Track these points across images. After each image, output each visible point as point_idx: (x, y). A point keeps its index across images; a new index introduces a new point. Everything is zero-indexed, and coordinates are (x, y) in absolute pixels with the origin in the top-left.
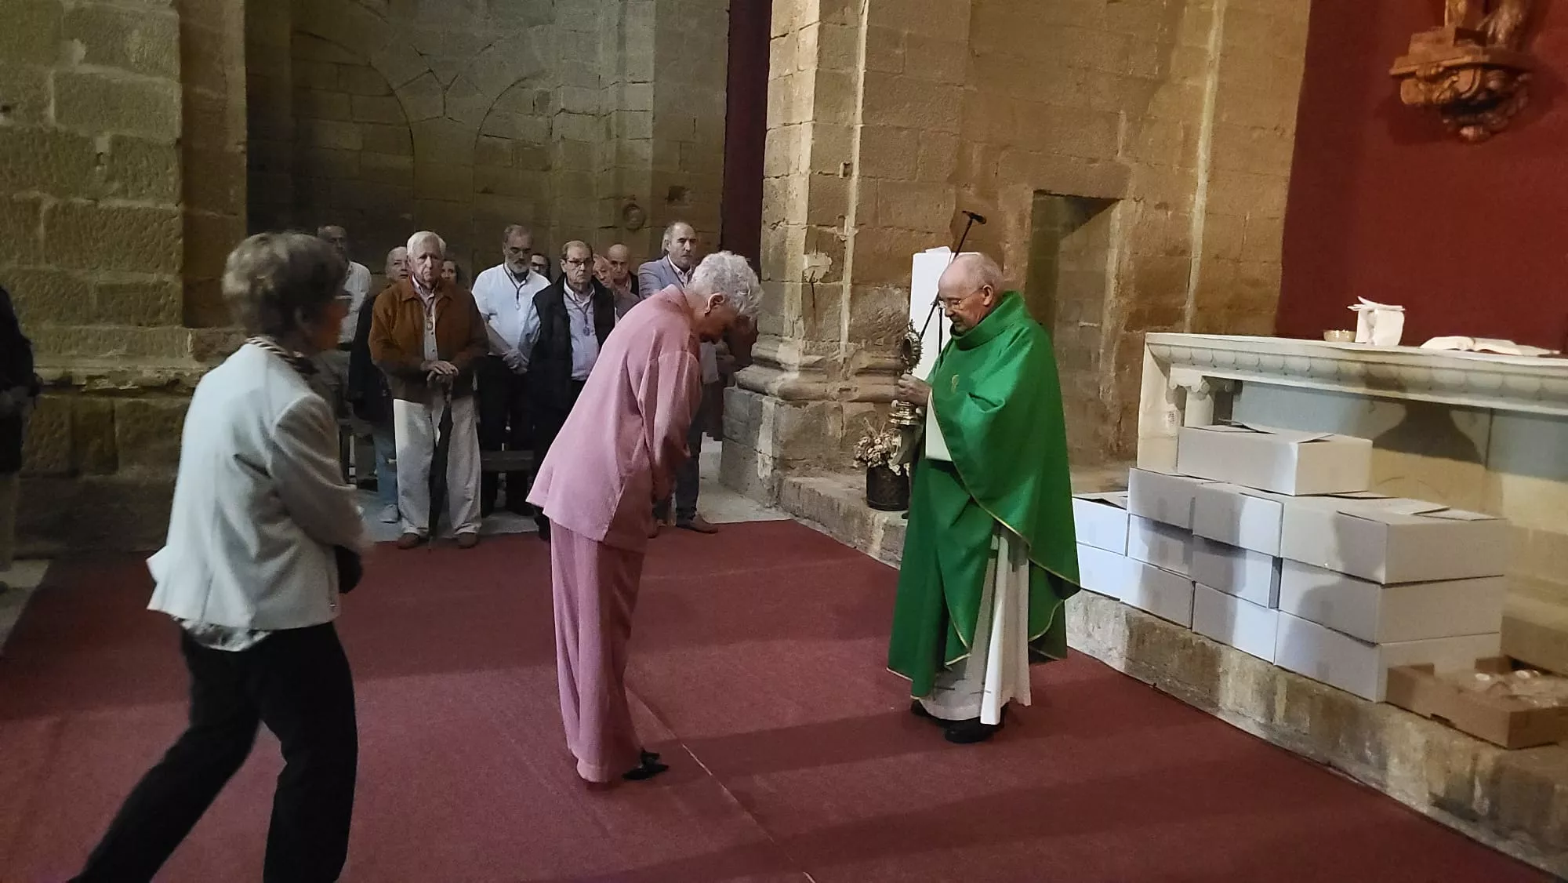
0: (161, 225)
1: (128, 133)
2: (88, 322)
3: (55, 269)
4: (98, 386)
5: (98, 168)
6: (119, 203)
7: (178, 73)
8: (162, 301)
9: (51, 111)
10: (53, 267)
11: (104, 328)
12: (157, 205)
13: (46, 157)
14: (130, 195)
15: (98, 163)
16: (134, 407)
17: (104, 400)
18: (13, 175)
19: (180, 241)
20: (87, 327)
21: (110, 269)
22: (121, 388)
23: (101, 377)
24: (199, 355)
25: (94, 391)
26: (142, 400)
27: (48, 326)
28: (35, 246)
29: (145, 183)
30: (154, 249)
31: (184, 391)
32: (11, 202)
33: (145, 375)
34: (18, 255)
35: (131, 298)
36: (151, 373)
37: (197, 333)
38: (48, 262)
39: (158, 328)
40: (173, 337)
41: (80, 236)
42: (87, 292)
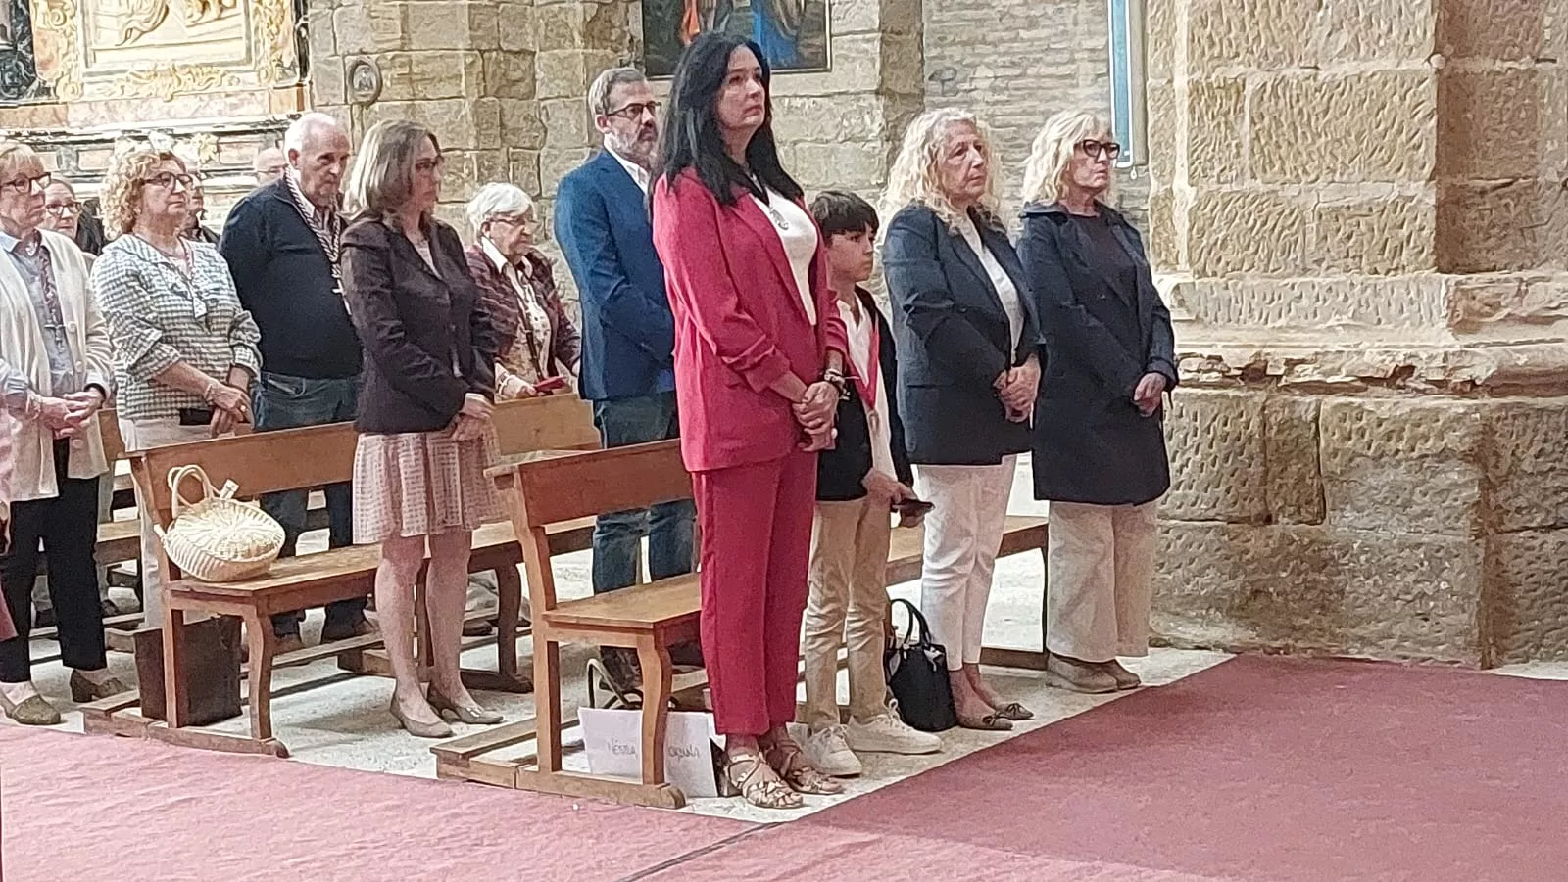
0: (1403, 98)
2: (1305, 271)
3: (1263, 189)
4: (1299, 376)
5: (1321, 13)
6: (1349, 67)
8: (1405, 231)
10: (1260, 184)
11: (1321, 279)
12: (1401, 60)
14: (1363, 52)
15: (1320, 6)
16: (1343, 412)
17: (1311, 399)
18: (1212, 44)
19: (1433, 122)
20: (1304, 278)
21: (1333, 182)
22: (1330, 379)
23: (1302, 362)
24: (1463, 325)
25: (1296, 385)
26: (1357, 401)
27: (1252, 280)
28: (1238, 154)
29: (1384, 28)
30: (1395, 140)
31: (1422, 386)
32: (1210, 86)
33: (1366, 358)
34: (1217, 170)
35: (1363, 228)
36: (1375, 354)
37: (1458, 283)
38: (1254, 177)
39: (1400, 277)
40: (1419, 292)
41: (1295, 130)
42: (1304, 222)
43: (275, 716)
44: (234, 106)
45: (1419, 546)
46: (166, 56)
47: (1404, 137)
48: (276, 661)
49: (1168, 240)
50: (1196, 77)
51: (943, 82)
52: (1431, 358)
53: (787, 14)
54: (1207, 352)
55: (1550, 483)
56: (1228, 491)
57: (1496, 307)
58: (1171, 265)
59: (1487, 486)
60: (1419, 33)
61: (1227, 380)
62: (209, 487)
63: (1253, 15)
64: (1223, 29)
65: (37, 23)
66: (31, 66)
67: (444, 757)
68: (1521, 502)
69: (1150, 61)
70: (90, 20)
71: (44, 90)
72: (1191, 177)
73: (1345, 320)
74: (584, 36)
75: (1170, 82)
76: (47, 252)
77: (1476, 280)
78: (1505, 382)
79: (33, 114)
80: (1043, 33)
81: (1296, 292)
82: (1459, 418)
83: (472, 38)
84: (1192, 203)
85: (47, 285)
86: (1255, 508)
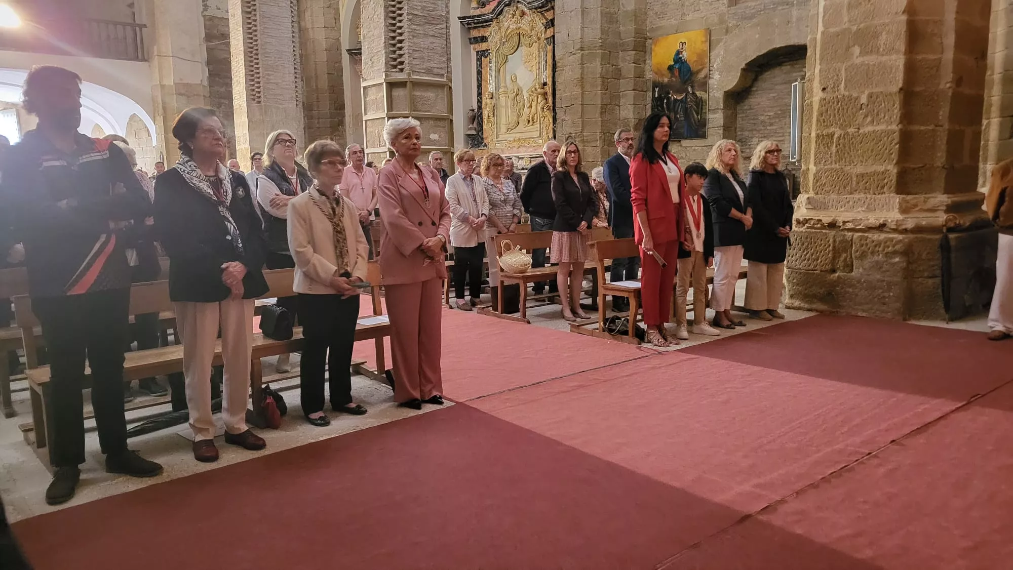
0: (888, 138)
1: (876, 90)
2: (851, 193)
3: (838, 167)
4: (847, 226)
5: (861, 111)
6: (870, 128)
7: (904, 50)
8: (886, 181)
9: (842, 85)
10: (837, 166)
11: (856, 196)
12: (887, 127)
13: (839, 109)
14: (875, 124)
15: (861, 109)
16: (861, 238)
17: (850, 234)
18: (824, 122)
19: (897, 146)
20: (850, 196)
21: (862, 165)
22: (857, 228)
23: (848, 222)
24: (904, 210)
25: (845, 229)
26: (866, 235)
27: (833, 196)
28: (831, 157)
29: (883, 115)
30: (884, 152)
31: (888, 230)
32: (823, 135)
33: (870, 221)
34: (824, 161)
35: (871, 179)
36: (873, 219)
37: (903, 198)
38: (836, 164)
39: (883, 195)
40: (889, 200)
41: (850, 149)
42: (851, 178)
43: (527, 313)
44: (535, 150)
45: (884, 281)
46: (518, 135)
47: (887, 151)
48: (528, 298)
49: (807, 184)
50: (818, 132)
51: (742, 142)
52: (892, 221)
53: (695, 123)
54: (817, 218)
55: (932, 263)
56: (821, 262)
57: (916, 206)
58: (807, 192)
59: (909, 263)
60: (895, 117)
61: (823, 227)
62: (512, 247)
63: (838, 112)
64: (828, 117)
65: (485, 127)
66: (482, 139)
67: (572, 326)
68: (921, 268)
69: (804, 128)
70: (498, 125)
71: (485, 145)
72: (815, 163)
73: (863, 209)
74: (633, 128)
75: (810, 134)
76: (473, 179)
77: (909, 197)
78: (918, 229)
79: (482, 152)
80: (774, 127)
81: (848, 200)
82: (900, 241)
83: (601, 129)
84: (814, 171)
85: (473, 189)
86: (829, 267)
